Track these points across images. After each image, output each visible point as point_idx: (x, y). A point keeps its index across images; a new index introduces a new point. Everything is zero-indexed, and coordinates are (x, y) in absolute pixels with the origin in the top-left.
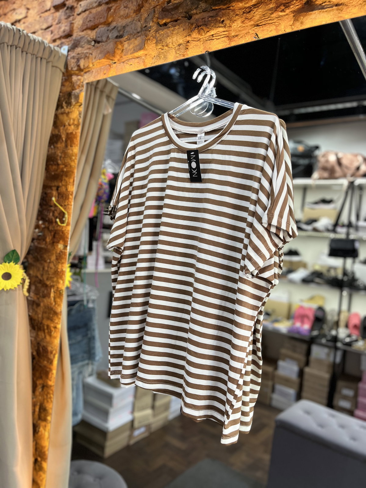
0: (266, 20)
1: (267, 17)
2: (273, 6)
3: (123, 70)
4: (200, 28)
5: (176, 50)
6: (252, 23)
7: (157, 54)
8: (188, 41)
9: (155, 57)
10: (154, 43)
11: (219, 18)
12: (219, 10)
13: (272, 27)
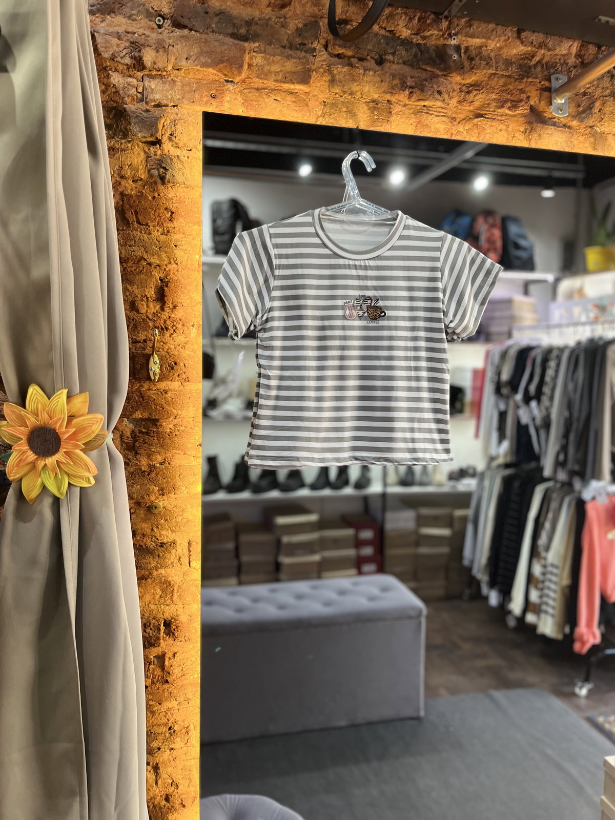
0: (492, 113)
1: (492, 110)
2: (496, 97)
3: (260, 104)
4: (411, 90)
5: (371, 107)
6: (471, 108)
7: (334, 102)
8: (388, 101)
9: (325, 102)
10: (325, 81)
11: (435, 87)
12: (431, 73)
13: (501, 126)
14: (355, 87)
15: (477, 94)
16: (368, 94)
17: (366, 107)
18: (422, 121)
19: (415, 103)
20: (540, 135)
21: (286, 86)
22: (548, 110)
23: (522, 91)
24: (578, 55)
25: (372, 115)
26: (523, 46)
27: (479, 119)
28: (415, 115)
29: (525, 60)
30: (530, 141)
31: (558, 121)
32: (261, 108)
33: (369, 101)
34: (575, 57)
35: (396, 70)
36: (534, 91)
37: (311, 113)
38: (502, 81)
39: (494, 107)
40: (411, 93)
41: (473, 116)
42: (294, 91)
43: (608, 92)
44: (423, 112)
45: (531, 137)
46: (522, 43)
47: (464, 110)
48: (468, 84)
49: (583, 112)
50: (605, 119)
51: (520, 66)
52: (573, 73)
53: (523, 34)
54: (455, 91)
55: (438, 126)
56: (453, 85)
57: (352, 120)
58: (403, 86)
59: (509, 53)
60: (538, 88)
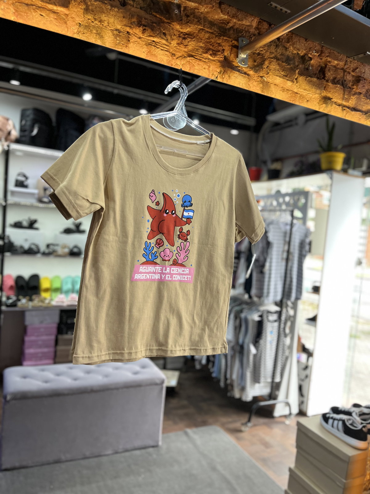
0: (199, 55)
1: (200, 53)
2: (202, 45)
3: (28, 16)
4: (144, 28)
5: (114, 34)
6: (186, 50)
7: (87, 25)
8: (128, 32)
9: (80, 24)
10: (81, 9)
11: (162, 29)
12: (159, 19)
13: (205, 66)
14: (104, 17)
15: (190, 41)
16: (113, 24)
17: (111, 33)
18: (152, 51)
19: (147, 38)
20: (229, 76)
21: (50, 6)
22: (235, 61)
23: (219, 45)
24: (257, 28)
25: (116, 39)
26: (222, 14)
27: (191, 58)
28: (146, 46)
29: (223, 24)
30: (223, 78)
31: (241, 69)
32: (29, 19)
33: (113, 29)
34: (255, 28)
35: (135, 12)
36: (227, 46)
37: (69, 30)
38: (207, 35)
39: (201, 52)
40: (144, 29)
41: (187, 55)
42: (56, 11)
43: (273, 55)
44: (152, 45)
45: (224, 76)
46: (222, 12)
47: (181, 50)
48: (184, 33)
49: (257, 66)
50: (270, 73)
51: (220, 28)
52: (253, 38)
53: (222, 5)
54: (175, 35)
55: (162, 57)
56: (174, 31)
57: (100, 40)
58: (139, 24)
59: (213, 17)
60: (230, 45)
